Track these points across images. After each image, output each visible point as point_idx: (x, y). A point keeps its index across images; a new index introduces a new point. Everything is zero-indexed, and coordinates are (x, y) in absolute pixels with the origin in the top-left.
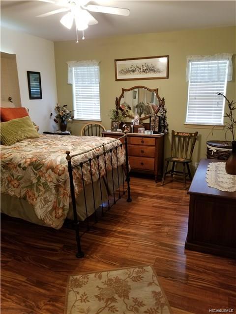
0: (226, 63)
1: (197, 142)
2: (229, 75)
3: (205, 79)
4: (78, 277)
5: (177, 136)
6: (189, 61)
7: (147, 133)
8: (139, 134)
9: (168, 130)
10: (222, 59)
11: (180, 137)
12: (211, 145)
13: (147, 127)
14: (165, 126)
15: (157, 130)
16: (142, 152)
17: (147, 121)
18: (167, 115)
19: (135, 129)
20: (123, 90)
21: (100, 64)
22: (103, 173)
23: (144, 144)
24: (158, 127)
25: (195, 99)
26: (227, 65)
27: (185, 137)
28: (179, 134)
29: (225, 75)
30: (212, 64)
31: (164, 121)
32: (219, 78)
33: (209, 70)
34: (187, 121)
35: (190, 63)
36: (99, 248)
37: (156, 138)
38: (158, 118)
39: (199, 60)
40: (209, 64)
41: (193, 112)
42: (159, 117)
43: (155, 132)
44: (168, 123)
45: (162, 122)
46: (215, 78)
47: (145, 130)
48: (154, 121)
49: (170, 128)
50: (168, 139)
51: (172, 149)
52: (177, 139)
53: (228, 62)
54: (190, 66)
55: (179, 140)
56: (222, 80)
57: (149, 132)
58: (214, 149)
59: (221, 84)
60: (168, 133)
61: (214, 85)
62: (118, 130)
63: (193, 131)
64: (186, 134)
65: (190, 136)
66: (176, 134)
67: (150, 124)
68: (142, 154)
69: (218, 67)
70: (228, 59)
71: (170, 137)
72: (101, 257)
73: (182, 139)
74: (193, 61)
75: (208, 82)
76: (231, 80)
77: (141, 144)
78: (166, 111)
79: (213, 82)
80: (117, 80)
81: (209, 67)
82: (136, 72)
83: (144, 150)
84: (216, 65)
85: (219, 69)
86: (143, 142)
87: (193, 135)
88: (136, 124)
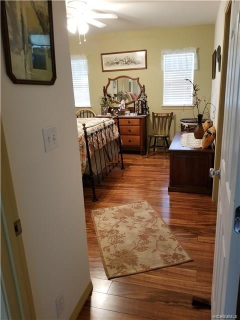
0: (192, 55)
1: (173, 121)
2: (195, 65)
3: (176, 68)
4: (98, 210)
5: (157, 116)
6: (163, 54)
7: (133, 115)
8: (126, 116)
9: (149, 112)
10: (189, 52)
11: (159, 117)
12: (184, 122)
13: (132, 110)
14: (147, 109)
15: (140, 112)
16: (130, 131)
17: (132, 105)
18: (148, 100)
19: (122, 113)
20: (110, 80)
21: (88, 58)
22: (105, 143)
23: (131, 124)
24: (141, 110)
25: (170, 85)
26: (193, 57)
27: (163, 117)
28: (159, 115)
29: (192, 65)
30: (181, 56)
31: (146, 105)
32: (187, 68)
33: (179, 61)
34: (164, 104)
35: (164, 56)
36: (108, 196)
37: (140, 118)
38: (140, 102)
39: (171, 53)
40: (179, 56)
41: (169, 97)
42: (142, 101)
43: (139, 114)
44: (149, 106)
45: (144, 105)
46: (184, 67)
47: (131, 112)
48: (138, 104)
49: (151, 111)
50: (150, 120)
51: (153, 128)
52: (157, 119)
53: (193, 54)
54: (164, 58)
55: (159, 120)
56: (190, 69)
57: (134, 114)
58: (186, 125)
59: (189, 72)
60: (149, 115)
61: (184, 73)
62: (108, 114)
63: (169, 112)
64: (164, 115)
65: (167, 117)
66: (155, 115)
67: (134, 107)
68: (130, 133)
69: (186, 58)
70: (194, 52)
71: (151, 118)
72: (111, 200)
73: (161, 119)
74: (167, 54)
75: (179, 71)
76: (197, 68)
77: (128, 124)
78: (147, 97)
79: (183, 70)
80: (103, 71)
81: (179, 59)
82: (119, 64)
83: (131, 129)
84: (185, 57)
85: (187, 60)
86: (129, 122)
87: (170, 115)
88: (123, 108)
